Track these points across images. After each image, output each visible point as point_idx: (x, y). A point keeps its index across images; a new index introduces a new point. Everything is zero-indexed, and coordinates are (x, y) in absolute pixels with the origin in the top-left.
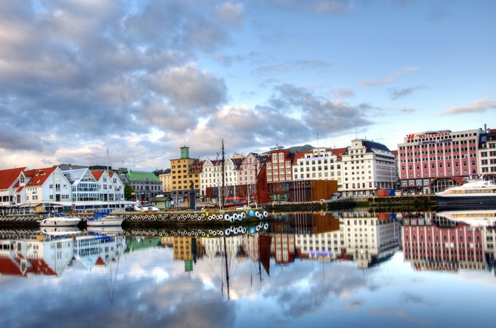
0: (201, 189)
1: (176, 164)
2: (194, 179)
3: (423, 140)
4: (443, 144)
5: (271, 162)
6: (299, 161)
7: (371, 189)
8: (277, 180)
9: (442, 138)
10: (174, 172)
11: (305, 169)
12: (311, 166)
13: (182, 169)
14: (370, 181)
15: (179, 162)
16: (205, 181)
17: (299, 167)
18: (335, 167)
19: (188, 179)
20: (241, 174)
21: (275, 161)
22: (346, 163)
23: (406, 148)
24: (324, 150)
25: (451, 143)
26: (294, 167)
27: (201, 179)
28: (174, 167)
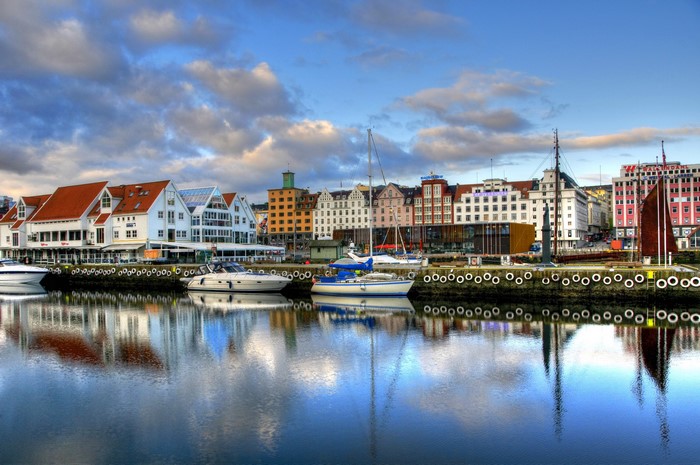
0: (314, 232)
1: (277, 196)
2: (303, 217)
3: (649, 174)
4: (680, 180)
5: (423, 196)
6: (464, 197)
7: (570, 239)
8: (430, 222)
9: (677, 172)
10: (273, 208)
11: (473, 209)
12: (481, 204)
13: (286, 203)
14: (570, 227)
15: (281, 193)
16: (320, 222)
17: (463, 206)
18: (519, 207)
19: (295, 218)
20: (375, 212)
21: (427, 196)
22: (534, 202)
23: (624, 185)
24: (500, 183)
25: (692, 179)
26: (456, 205)
27: (314, 218)
28: (273, 200)
